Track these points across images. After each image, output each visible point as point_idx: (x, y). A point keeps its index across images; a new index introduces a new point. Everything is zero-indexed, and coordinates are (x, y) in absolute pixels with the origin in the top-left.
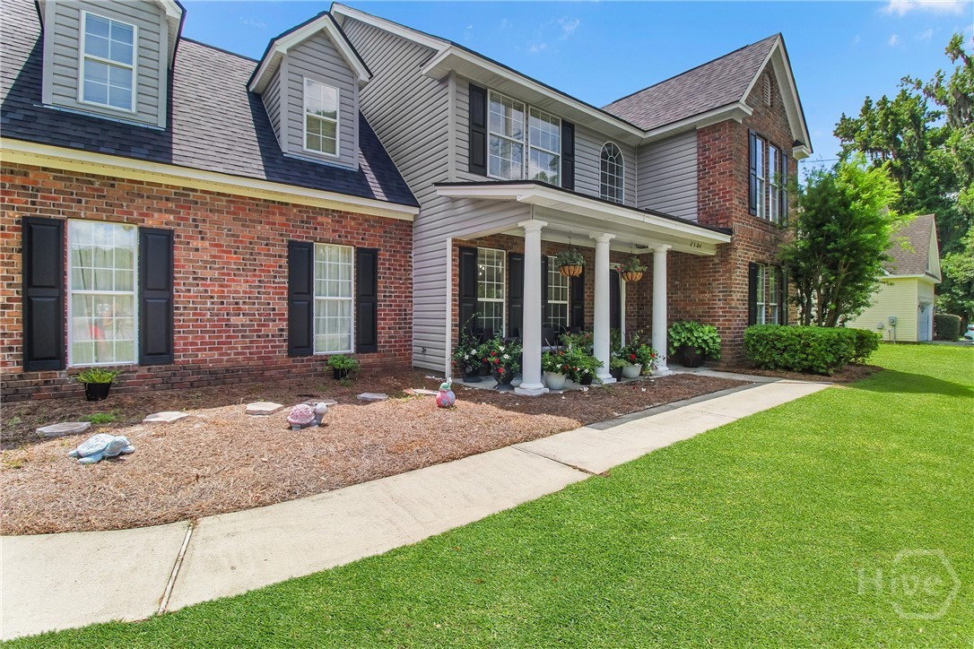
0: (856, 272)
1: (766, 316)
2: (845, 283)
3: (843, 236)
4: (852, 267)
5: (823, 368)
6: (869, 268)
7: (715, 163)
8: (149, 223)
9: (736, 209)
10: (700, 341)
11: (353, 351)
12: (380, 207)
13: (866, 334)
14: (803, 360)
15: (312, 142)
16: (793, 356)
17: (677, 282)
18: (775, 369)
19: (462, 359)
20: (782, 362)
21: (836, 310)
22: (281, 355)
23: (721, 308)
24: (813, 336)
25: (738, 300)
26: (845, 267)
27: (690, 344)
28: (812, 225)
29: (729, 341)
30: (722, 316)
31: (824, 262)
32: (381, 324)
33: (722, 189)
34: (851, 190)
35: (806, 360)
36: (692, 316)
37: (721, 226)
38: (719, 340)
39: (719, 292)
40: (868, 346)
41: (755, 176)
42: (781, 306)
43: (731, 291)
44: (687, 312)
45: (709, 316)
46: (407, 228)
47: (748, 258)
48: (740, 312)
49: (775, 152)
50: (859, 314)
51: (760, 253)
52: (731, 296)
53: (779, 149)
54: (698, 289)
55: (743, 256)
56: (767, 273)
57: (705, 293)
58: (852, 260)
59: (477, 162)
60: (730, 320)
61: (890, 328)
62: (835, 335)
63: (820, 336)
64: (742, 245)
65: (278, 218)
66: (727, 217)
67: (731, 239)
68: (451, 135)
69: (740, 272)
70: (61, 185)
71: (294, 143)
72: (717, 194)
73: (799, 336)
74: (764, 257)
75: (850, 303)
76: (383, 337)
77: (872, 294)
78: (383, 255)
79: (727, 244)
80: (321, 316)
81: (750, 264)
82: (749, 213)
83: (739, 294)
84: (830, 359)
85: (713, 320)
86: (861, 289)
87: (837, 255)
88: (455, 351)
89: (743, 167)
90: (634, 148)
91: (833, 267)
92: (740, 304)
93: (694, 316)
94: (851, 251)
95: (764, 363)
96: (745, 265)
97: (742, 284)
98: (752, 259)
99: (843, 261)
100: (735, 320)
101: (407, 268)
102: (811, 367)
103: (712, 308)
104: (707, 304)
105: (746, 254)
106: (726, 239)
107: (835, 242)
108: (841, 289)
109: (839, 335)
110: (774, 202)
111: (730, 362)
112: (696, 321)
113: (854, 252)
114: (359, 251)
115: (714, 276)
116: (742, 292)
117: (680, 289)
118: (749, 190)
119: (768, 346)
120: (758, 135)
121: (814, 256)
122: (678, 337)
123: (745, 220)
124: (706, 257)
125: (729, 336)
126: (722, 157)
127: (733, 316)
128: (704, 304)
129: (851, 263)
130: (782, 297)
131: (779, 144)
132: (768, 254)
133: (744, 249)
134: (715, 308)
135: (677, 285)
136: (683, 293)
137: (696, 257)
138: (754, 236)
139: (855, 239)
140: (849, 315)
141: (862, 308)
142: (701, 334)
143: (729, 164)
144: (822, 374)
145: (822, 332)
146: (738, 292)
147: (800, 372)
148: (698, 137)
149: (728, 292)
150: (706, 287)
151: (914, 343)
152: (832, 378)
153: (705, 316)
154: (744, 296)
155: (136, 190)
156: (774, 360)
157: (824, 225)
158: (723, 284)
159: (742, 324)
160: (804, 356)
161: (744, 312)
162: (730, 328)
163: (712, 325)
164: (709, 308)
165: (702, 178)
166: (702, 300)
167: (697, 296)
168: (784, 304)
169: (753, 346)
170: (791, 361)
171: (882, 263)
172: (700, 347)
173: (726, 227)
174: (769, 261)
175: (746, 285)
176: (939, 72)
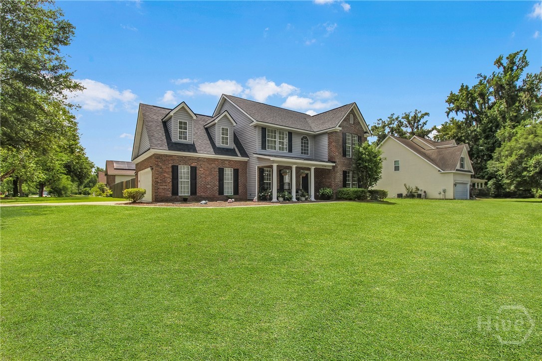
7: (332, 143)
8: (192, 165)
9: (337, 156)
10: (326, 193)
11: (233, 194)
12: (240, 158)
15: (223, 143)
19: (260, 196)
22: (217, 194)
23: (333, 184)
25: (338, 181)
27: (324, 194)
32: (239, 188)
36: (326, 186)
37: (333, 162)
39: (333, 179)
41: (346, 145)
45: (331, 186)
46: (246, 163)
47: (342, 169)
51: (347, 168)
54: (328, 178)
55: (340, 169)
59: (264, 147)
61: (443, 193)
65: (216, 163)
66: (335, 160)
67: (336, 164)
68: (257, 141)
69: (340, 174)
70: (178, 158)
71: (219, 143)
72: (332, 152)
76: (240, 191)
78: (240, 170)
79: (335, 166)
80: (225, 186)
82: (343, 156)
88: (258, 194)
89: (340, 143)
90: (312, 137)
96: (341, 172)
97: (341, 177)
98: (344, 170)
101: (246, 173)
103: (331, 184)
106: (334, 164)
111: (335, 199)
114: (234, 170)
115: (331, 175)
118: (343, 150)
120: (347, 133)
122: (321, 192)
123: (341, 158)
131: (357, 134)
132: (352, 168)
133: (340, 167)
138: (345, 163)
142: (327, 191)
143: (335, 143)
148: (328, 134)
149: (335, 179)
151: (451, 199)
153: (329, 186)
154: (341, 180)
155: (190, 158)
158: (333, 177)
159: (340, 188)
162: (335, 189)
163: (331, 188)
165: (329, 147)
166: (329, 182)
167: (328, 180)
174: (352, 170)
176: (493, 73)
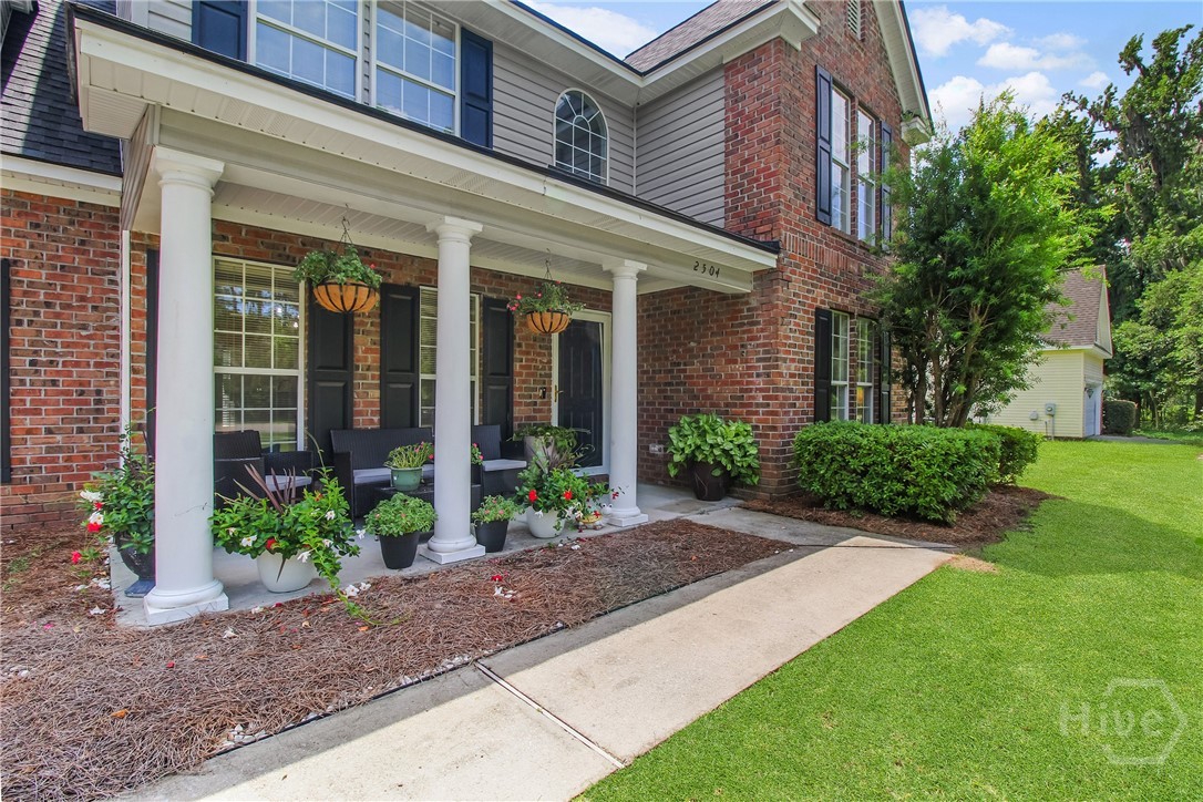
0: (1002, 323)
1: (851, 405)
2: (980, 345)
3: (978, 253)
4: (993, 313)
5: (936, 511)
6: (1024, 314)
7: (752, 122)
9: (789, 207)
10: (717, 452)
13: (1018, 436)
14: (898, 494)
16: (879, 487)
17: (692, 344)
18: (847, 511)
20: (860, 499)
21: (966, 394)
23: (761, 390)
24: (917, 447)
25: (792, 376)
26: (981, 314)
27: (700, 457)
28: (922, 235)
29: (774, 452)
30: (762, 405)
31: (945, 305)
32: (24, 422)
33: (764, 170)
34: (992, 163)
35: (903, 494)
36: (712, 405)
37: (762, 238)
38: (753, 451)
39: (759, 360)
40: (1021, 457)
41: (829, 153)
42: (878, 387)
43: (777, 359)
44: (708, 397)
45: (743, 405)
46: (101, 220)
47: (814, 300)
48: (798, 398)
49: (871, 127)
50: (1007, 401)
51: (839, 293)
52: (777, 367)
53: (877, 118)
54: (724, 355)
55: (802, 296)
56: (852, 330)
57: (735, 362)
58: (994, 300)
60: (775, 413)
61: (1047, 419)
62: (960, 445)
63: (930, 446)
64: (801, 274)
66: (771, 221)
67: (778, 261)
69: (797, 324)
72: (757, 180)
73: (891, 446)
74: (847, 301)
75: (990, 382)
76: (30, 450)
77: (1030, 366)
78: (26, 275)
79: (771, 271)
81: (819, 311)
82: (817, 219)
83: (793, 365)
84: (950, 492)
85: (748, 413)
86: (1011, 356)
87: (967, 289)
89: (805, 132)
90: (631, 110)
91: (960, 313)
92: (796, 383)
93: (718, 405)
94: (992, 282)
95: (828, 497)
96: (806, 312)
97: (801, 347)
98: (823, 302)
99: (977, 301)
100: (786, 413)
102: (914, 508)
103: (747, 391)
104: (739, 383)
105: (808, 291)
106: (768, 261)
107: (963, 265)
108: (973, 356)
109: (967, 444)
110: (868, 210)
111: (777, 490)
112: (719, 413)
113: (998, 283)
115: (749, 331)
116: (801, 361)
117: (697, 357)
118: (816, 177)
119: (835, 466)
120: (835, 82)
121: (926, 295)
122: (681, 445)
123: (807, 229)
124: (737, 297)
125: (773, 443)
126: (764, 110)
127: (782, 406)
128: (733, 383)
129: (992, 305)
130: (881, 373)
131: (875, 110)
132: (854, 296)
133: (804, 283)
134: (751, 390)
135: (691, 350)
136: (701, 363)
137: (722, 297)
138: (827, 262)
139: (999, 258)
140: (990, 404)
141: (1011, 391)
142: (719, 440)
143: (776, 121)
144: (936, 523)
145: (934, 437)
146: (793, 360)
147: (893, 517)
148: (727, 78)
149: (771, 361)
150: (735, 352)
151: (1078, 439)
152: (952, 533)
153: (735, 405)
154: (805, 369)
156: (844, 493)
157: (943, 233)
158: (764, 345)
159: (801, 420)
160: (899, 487)
161: (805, 398)
162: (774, 428)
163: (746, 421)
164: (742, 390)
165: (732, 153)
166: (732, 376)
167: (723, 369)
168: (885, 384)
169: (809, 464)
170: (876, 496)
171: (1049, 307)
172: (718, 464)
173: (769, 239)
174: (857, 310)
175: (808, 348)
176: (1109, 88)
